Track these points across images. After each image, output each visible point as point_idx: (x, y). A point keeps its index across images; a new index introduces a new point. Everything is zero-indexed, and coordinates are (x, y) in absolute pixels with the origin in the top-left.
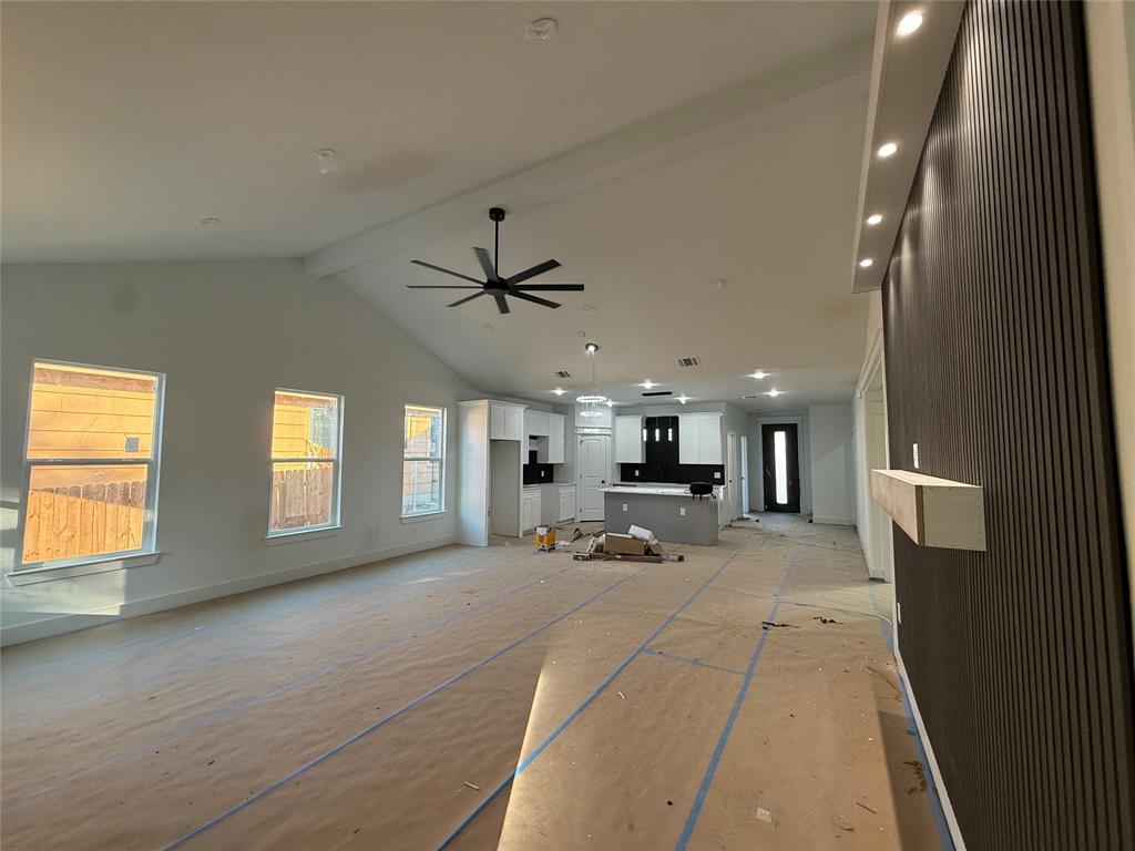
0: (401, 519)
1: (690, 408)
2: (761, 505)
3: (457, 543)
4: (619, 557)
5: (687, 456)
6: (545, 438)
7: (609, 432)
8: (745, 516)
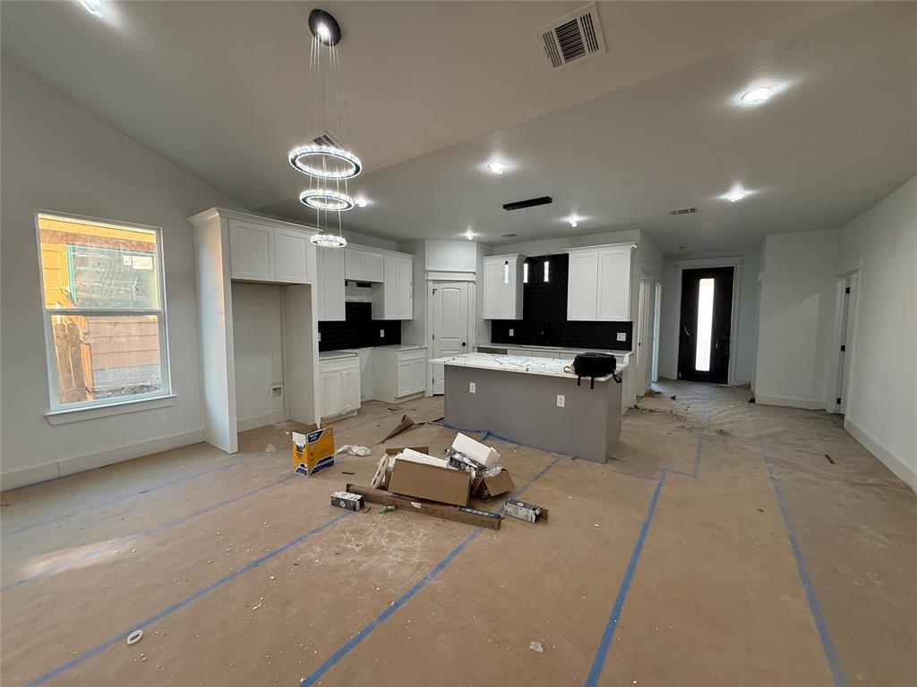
0: (46, 417)
1: (583, 237)
2: (674, 372)
3: (201, 446)
4: (416, 505)
5: (579, 310)
6: (381, 284)
7: (472, 278)
8: (655, 387)
